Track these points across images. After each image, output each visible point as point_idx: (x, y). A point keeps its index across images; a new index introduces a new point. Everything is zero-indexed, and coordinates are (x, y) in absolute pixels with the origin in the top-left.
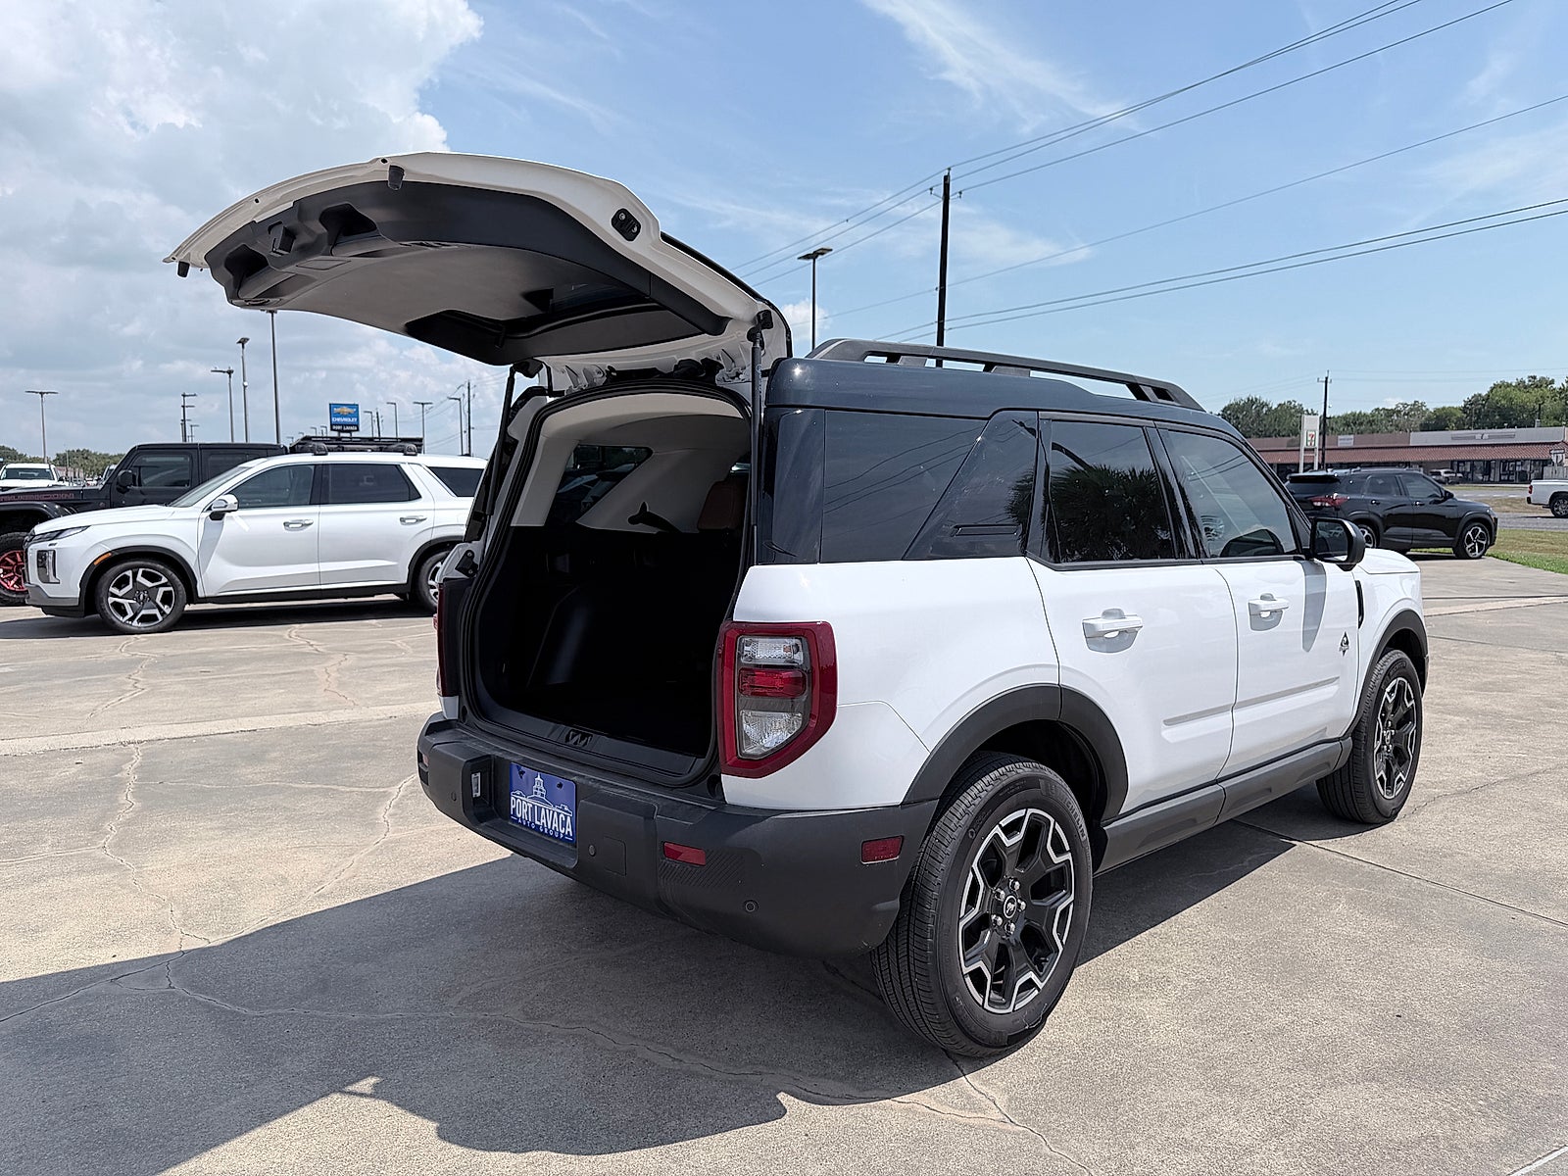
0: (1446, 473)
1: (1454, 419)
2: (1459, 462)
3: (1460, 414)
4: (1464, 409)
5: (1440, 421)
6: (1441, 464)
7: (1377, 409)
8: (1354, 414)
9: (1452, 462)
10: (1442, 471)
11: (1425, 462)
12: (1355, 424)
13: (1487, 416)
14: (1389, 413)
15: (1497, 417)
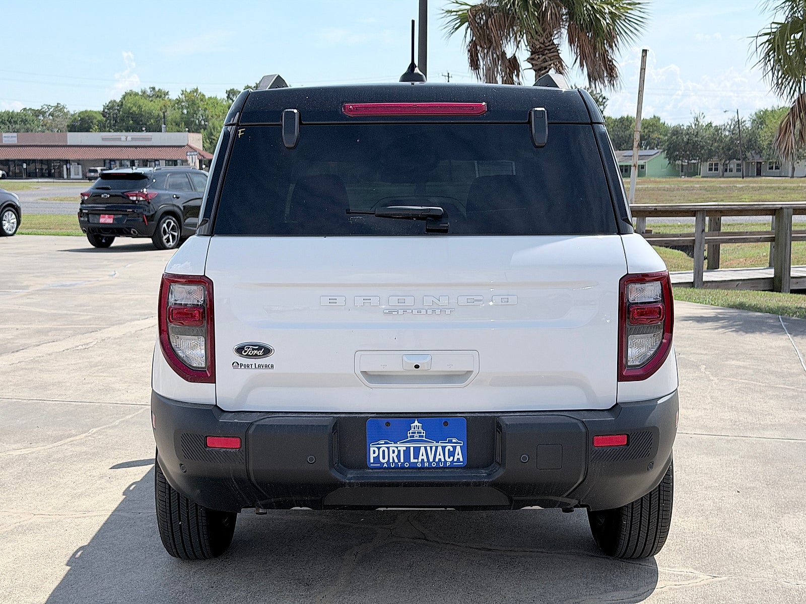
0: (102, 170)
1: (95, 121)
2: (111, 160)
3: (100, 118)
4: (103, 114)
5: (83, 123)
6: (96, 162)
7: (25, 109)
8: (8, 113)
9: (104, 160)
10: (99, 169)
11: (83, 160)
12: (10, 122)
13: (122, 120)
14: (37, 113)
15: (131, 122)
